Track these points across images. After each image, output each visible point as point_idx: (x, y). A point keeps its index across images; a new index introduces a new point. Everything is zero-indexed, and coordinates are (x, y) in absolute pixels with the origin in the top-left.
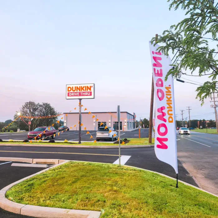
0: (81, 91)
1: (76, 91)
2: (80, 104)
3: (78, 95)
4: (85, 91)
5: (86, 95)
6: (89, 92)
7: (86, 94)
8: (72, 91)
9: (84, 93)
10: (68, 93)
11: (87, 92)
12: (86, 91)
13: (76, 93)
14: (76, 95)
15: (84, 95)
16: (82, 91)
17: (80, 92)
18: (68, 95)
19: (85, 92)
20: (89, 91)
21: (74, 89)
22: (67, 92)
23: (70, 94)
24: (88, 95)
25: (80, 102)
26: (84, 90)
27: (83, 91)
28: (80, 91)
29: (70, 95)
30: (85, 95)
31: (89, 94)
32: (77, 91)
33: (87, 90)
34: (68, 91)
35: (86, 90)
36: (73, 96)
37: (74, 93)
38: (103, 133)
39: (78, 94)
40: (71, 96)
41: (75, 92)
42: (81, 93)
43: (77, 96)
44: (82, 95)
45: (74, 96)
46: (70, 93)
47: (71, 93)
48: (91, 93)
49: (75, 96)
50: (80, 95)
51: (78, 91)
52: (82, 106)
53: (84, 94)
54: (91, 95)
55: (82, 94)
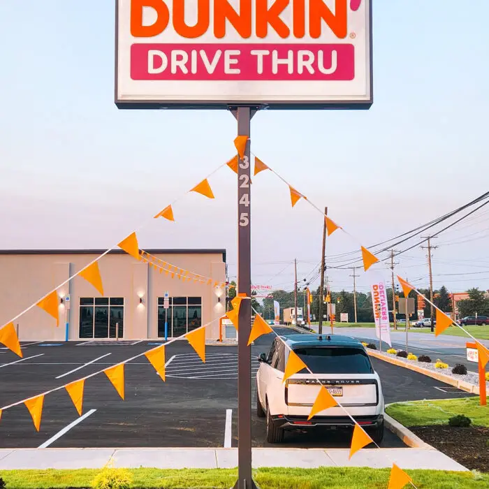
0: (254, 39)
1: (209, 37)
2: (244, 147)
3: (228, 70)
4: (292, 39)
5: (306, 76)
6: (327, 49)
7: (301, 63)
8: (169, 35)
9: (283, 55)
10: (139, 54)
11: (314, 48)
12: (307, 39)
13: (210, 49)
14: (211, 69)
15: (283, 68)
16: (262, 33)
17: (246, 49)
18: (139, 72)
19: (296, 48)
20: (328, 36)
21: (191, 19)
22: (128, 40)
23: (157, 62)
24: (318, 76)
25: (244, 131)
26: (283, 32)
27: (273, 37)
28: (245, 33)
29: (151, 70)
30: (296, 76)
31: (327, 64)
32: (220, 32)
33: (316, 33)
34: (137, 28)
35: (299, 33)
36: (179, 76)
37: (188, 48)
38: (333, 383)
39: (228, 62)
40: (166, 75)
41: (198, 47)
42: (260, 54)
43: (219, 75)
44: (268, 75)
45: (189, 77)
46: (151, 53)
47: (168, 49)
48: (346, 54)
49: (202, 75)
50: (247, 69)
51: (232, 35)
52: (260, 166)
53: (289, 61)
54: (345, 72)
55: (268, 60)
